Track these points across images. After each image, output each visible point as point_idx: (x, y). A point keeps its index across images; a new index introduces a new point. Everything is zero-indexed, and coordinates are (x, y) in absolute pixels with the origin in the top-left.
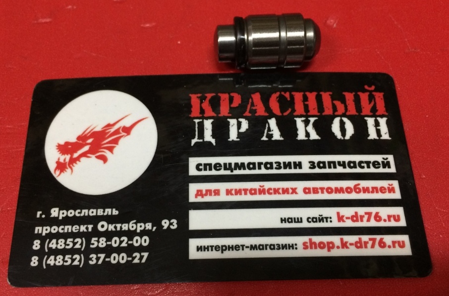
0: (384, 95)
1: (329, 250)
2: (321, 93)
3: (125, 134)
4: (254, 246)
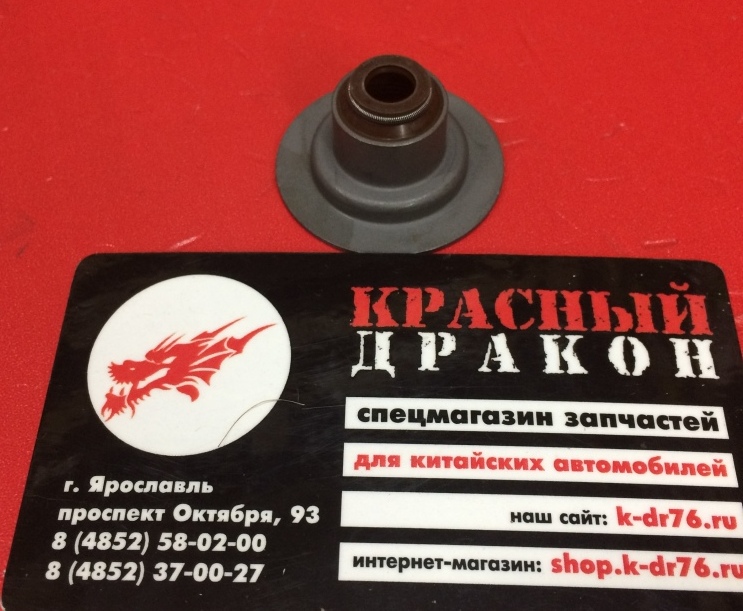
0: (705, 301)
1: (601, 576)
2: (590, 293)
3: (234, 351)
4: (459, 561)
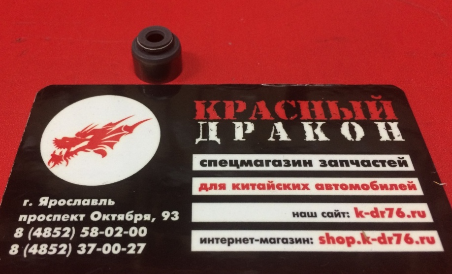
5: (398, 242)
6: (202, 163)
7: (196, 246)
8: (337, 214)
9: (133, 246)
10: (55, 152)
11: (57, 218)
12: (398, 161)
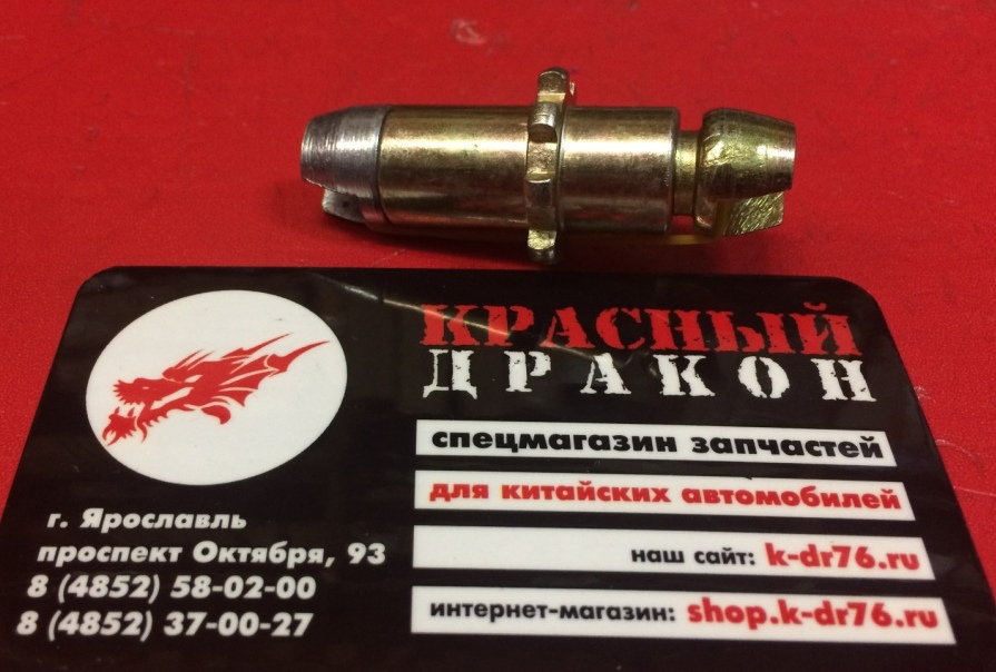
5: (859, 621)
6: (437, 439)
7: (423, 622)
8: (729, 557)
9: (284, 618)
10: (117, 410)
11: (120, 554)
12: (862, 444)
